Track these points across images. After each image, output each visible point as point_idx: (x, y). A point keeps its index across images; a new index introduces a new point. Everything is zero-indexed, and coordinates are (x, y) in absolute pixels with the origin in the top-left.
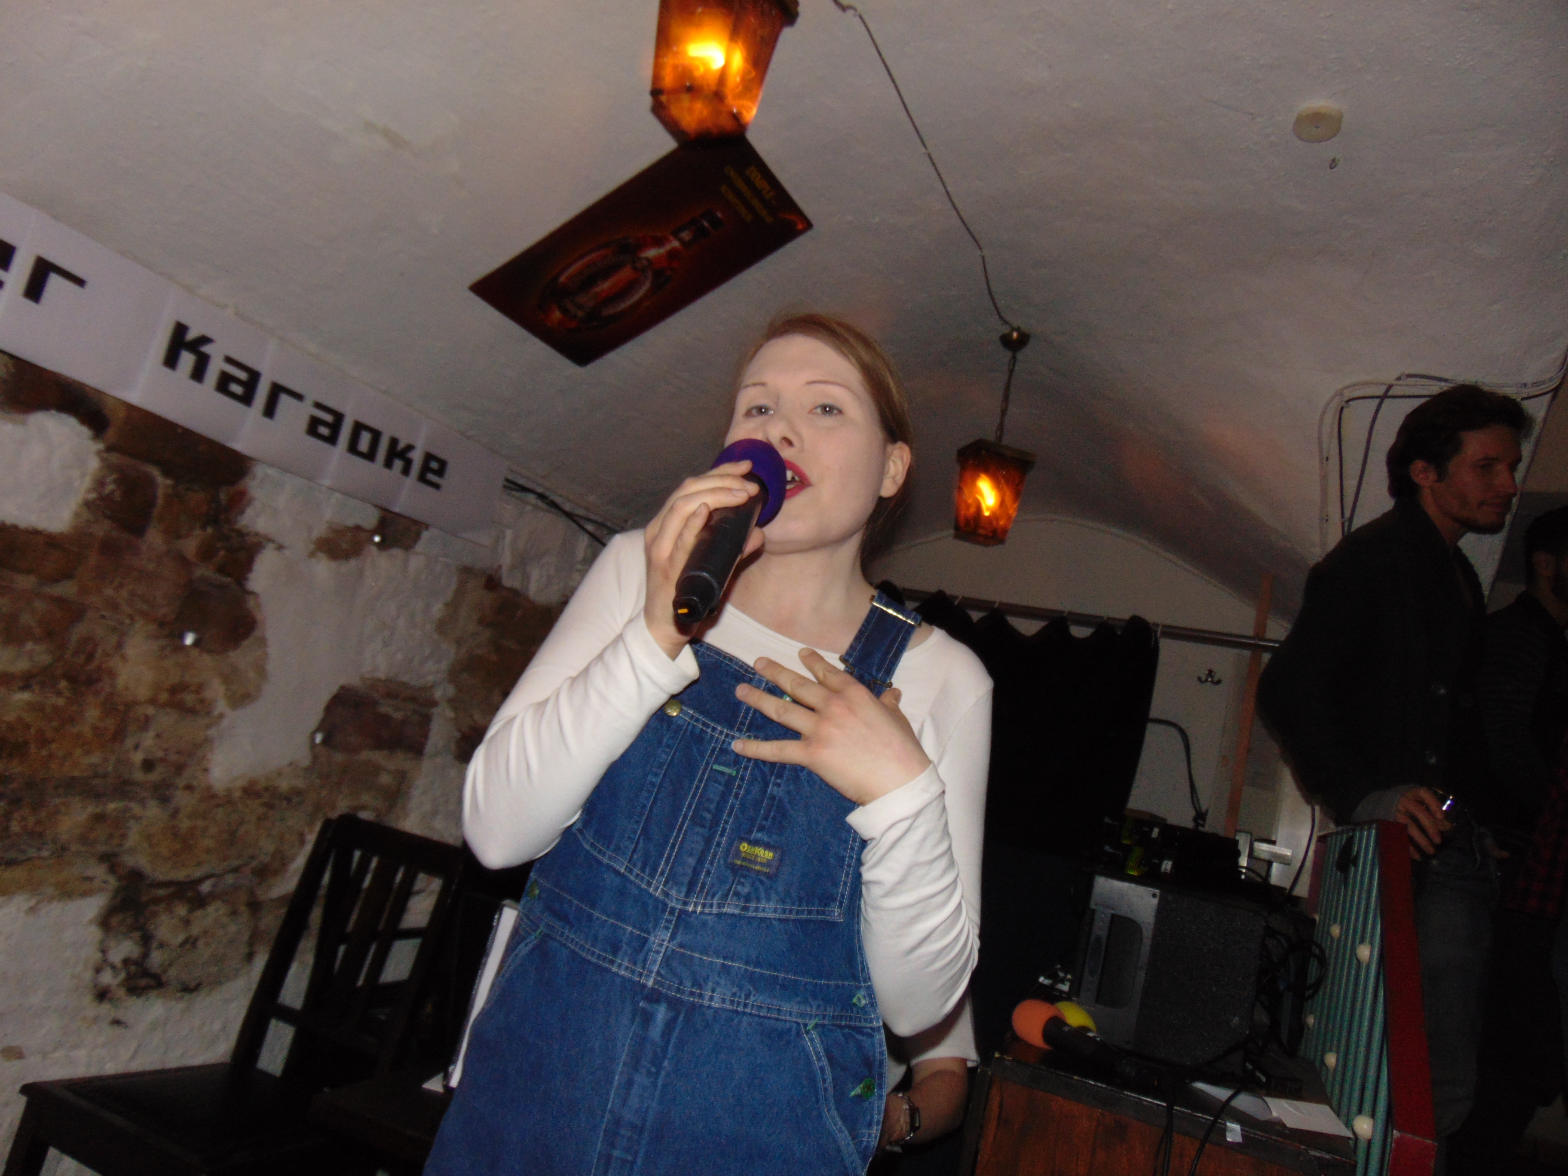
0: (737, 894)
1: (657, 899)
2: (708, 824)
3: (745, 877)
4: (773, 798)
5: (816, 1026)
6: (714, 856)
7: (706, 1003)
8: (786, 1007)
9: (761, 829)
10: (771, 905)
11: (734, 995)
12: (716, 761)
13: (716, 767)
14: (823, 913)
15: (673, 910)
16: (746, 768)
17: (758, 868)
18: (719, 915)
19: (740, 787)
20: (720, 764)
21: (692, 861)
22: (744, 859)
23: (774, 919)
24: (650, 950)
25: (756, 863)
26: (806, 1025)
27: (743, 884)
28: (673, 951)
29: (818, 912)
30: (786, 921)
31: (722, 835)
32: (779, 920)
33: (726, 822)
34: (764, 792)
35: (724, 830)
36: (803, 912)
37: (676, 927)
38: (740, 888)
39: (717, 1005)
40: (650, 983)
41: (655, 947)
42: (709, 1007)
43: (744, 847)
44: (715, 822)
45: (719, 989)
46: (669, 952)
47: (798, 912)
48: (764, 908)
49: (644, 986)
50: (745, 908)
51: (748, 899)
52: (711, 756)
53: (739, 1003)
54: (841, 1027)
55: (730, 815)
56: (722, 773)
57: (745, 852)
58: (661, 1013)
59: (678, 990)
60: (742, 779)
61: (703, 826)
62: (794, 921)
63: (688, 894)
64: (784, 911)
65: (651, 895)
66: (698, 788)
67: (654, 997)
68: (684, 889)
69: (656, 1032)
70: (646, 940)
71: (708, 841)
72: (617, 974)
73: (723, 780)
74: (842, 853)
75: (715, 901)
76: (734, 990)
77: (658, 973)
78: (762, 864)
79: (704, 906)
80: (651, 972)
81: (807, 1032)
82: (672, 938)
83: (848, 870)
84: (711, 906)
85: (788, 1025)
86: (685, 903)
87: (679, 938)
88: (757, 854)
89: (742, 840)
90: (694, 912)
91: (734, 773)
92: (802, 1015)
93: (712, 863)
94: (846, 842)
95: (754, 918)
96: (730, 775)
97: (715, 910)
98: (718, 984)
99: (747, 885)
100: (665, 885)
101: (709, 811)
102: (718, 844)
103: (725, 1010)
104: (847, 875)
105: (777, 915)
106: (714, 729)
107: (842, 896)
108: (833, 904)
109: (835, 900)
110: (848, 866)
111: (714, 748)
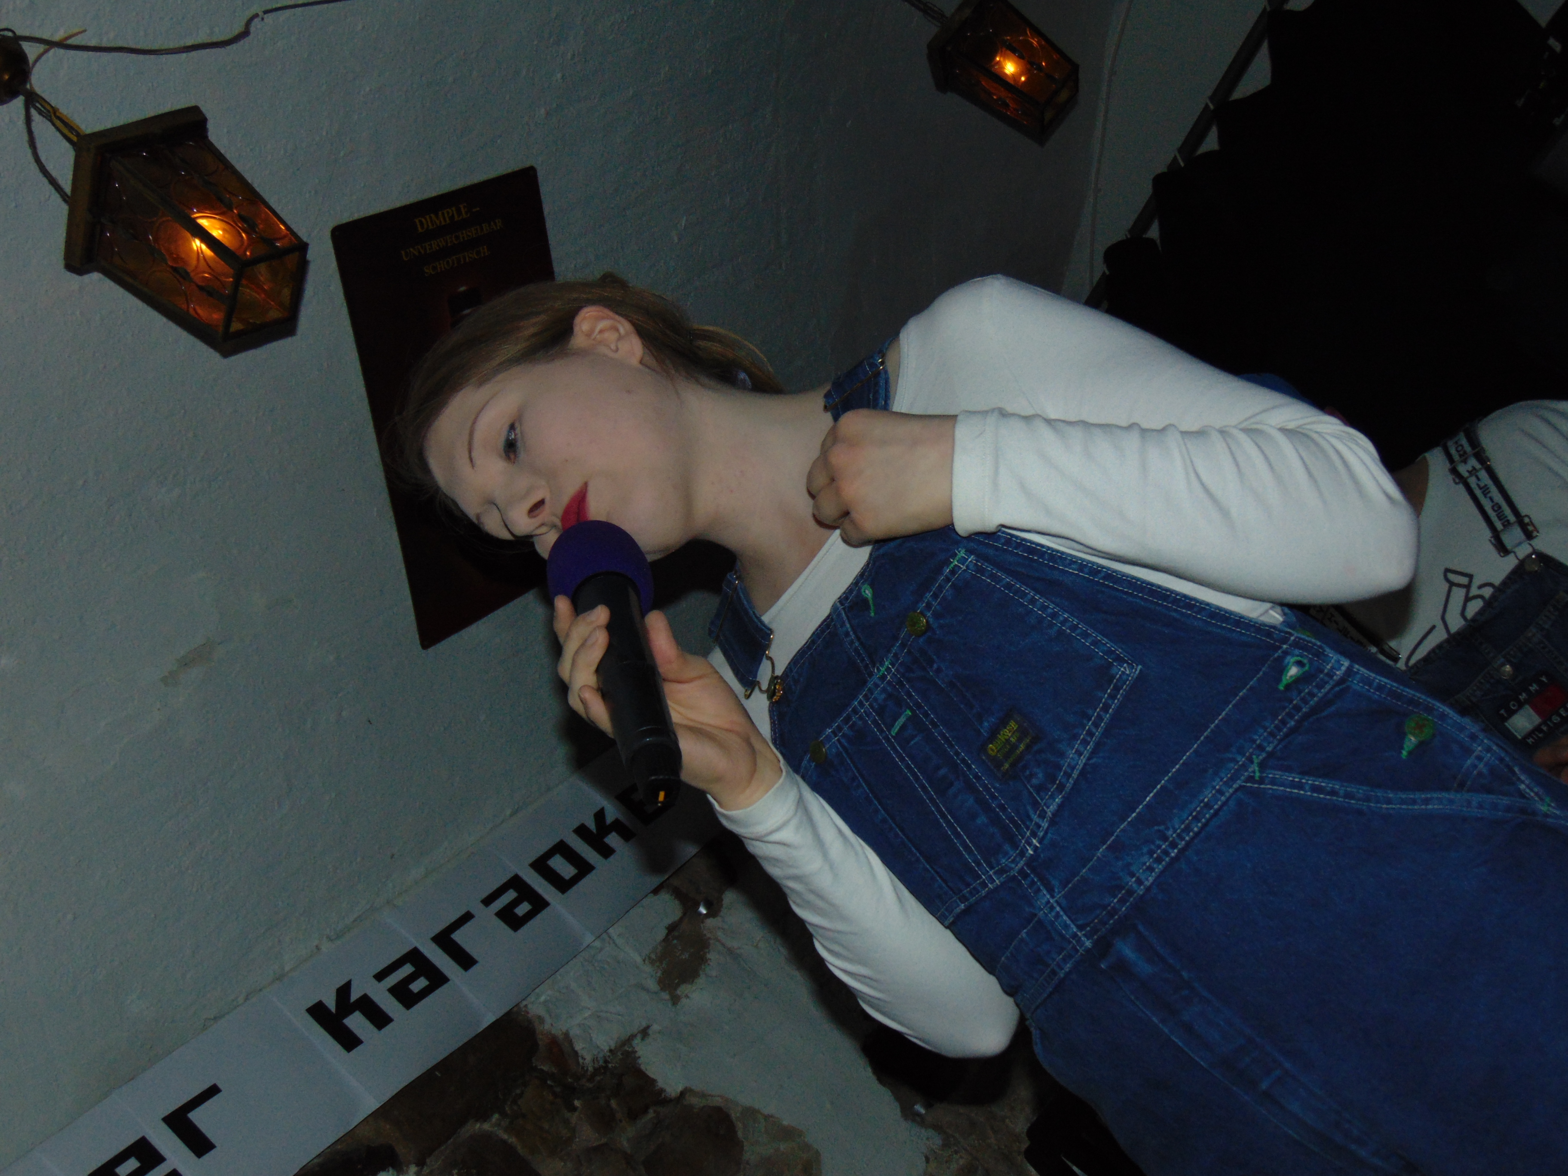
0: (1040, 788)
1: (1002, 884)
2: (951, 778)
3: (1025, 768)
4: (952, 684)
5: (1262, 766)
6: (988, 790)
7: (1141, 891)
8: (1207, 795)
9: (980, 718)
10: (1071, 753)
11: (1151, 853)
12: (890, 727)
13: (894, 732)
14: (1117, 689)
15: (1021, 872)
16: (910, 696)
17: (1022, 747)
18: (1053, 822)
19: (926, 715)
20: (893, 726)
21: (982, 820)
22: (1007, 756)
23: (1089, 759)
24: (1052, 923)
25: (1014, 747)
26: (1251, 779)
27: (1032, 775)
28: (1065, 896)
29: (1113, 697)
30: (1098, 745)
31: (969, 767)
32: (1094, 752)
33: (957, 754)
34: (941, 690)
35: (963, 761)
36: (1100, 718)
37: (1042, 879)
38: (1035, 781)
39: (1151, 879)
40: (1088, 944)
41: (1051, 916)
42: (1148, 889)
43: (992, 750)
44: (952, 767)
45: (1133, 868)
46: (1064, 902)
47: (1096, 725)
48: (1069, 765)
49: (1088, 951)
50: (1061, 788)
51: (1052, 779)
52: (882, 731)
53: (1165, 852)
54: (1293, 731)
55: (951, 746)
56: (904, 727)
57: (998, 751)
58: (1127, 950)
59: (1111, 915)
60: (919, 707)
61: (951, 784)
62: (1106, 733)
63: (1015, 846)
64: (1085, 743)
65: (997, 889)
66: (908, 767)
67: (1103, 946)
68: (1007, 847)
69: (1144, 968)
70: (1040, 922)
71: (970, 787)
72: (1068, 974)
73: (910, 730)
74: (1053, 630)
75: (1035, 818)
76: (1145, 850)
77: (1081, 928)
78: (1020, 740)
79: (1034, 835)
80: (1075, 936)
81: (1261, 781)
82: (1051, 891)
83: (1078, 631)
84: (1039, 826)
85: (1232, 803)
86: (1022, 853)
87: (1055, 883)
88: (1006, 740)
89: (983, 748)
90: (1036, 849)
91: (909, 712)
92: (1233, 779)
93: (993, 797)
94: (1040, 620)
95: (1076, 782)
96: (910, 719)
97: (1045, 825)
98: (1129, 865)
99: (1035, 770)
100: (992, 868)
101: (939, 768)
102: (977, 777)
103: (1162, 872)
104: (1085, 635)
105: (1086, 754)
106: (855, 711)
107: (1110, 652)
108: (1114, 671)
109: (1110, 665)
110: (1074, 628)
111: (875, 722)
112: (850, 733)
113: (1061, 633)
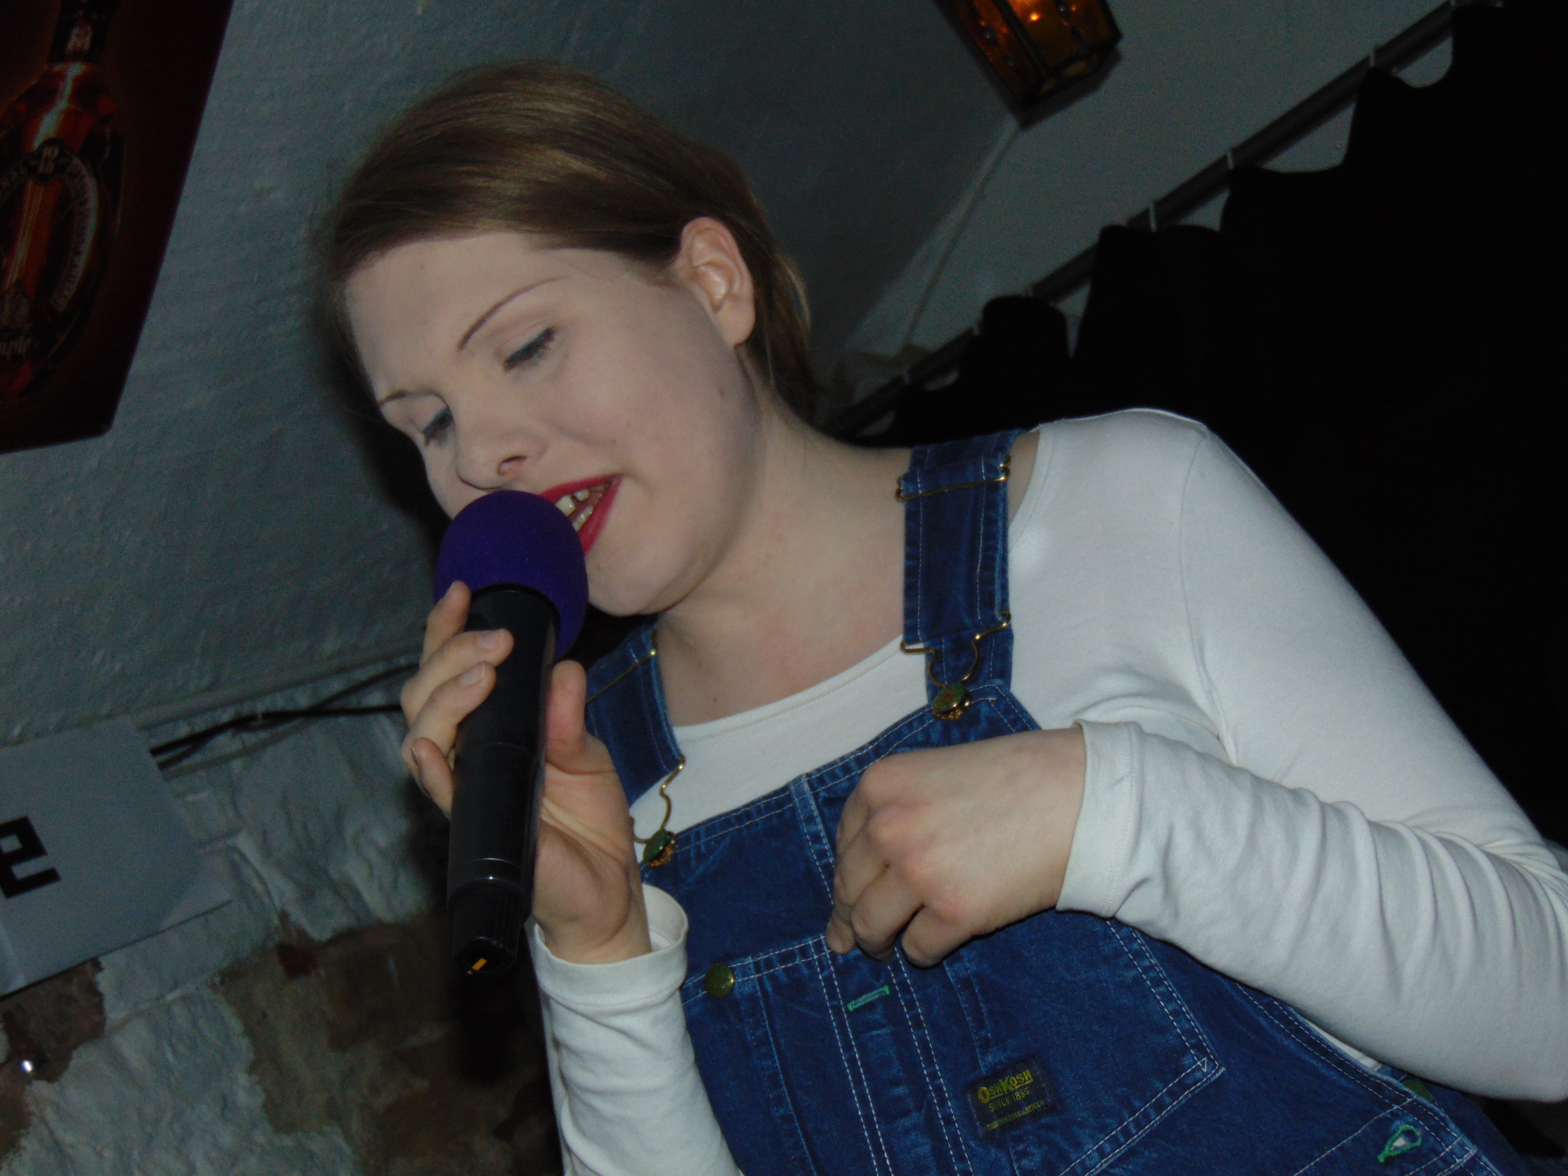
2: (910, 1103)
3: (1019, 1139)
4: (966, 983)
6: (956, 1144)
9: (986, 1046)
10: (1091, 1149)
12: (849, 997)
13: (851, 1007)
14: (1183, 1086)
16: (897, 969)
17: (1027, 1110)
19: (911, 1005)
20: (855, 997)
22: (1001, 1113)
23: (1111, 1166)
25: (1016, 1106)
27: (1023, 1154)
29: (1173, 1095)
30: (1131, 1152)
31: (942, 1102)
32: (1121, 1160)
33: (933, 1076)
34: (947, 984)
35: (938, 1089)
36: (1146, 1116)
38: (1025, 1162)
43: (984, 1094)
44: (919, 1094)
48: (1083, 1162)
52: (833, 996)
55: (930, 1063)
56: (870, 1006)
57: (991, 1101)
60: (905, 988)
61: (906, 1113)
62: (1147, 1141)
64: (1115, 1142)
66: (852, 1061)
71: (931, 1127)
73: (878, 1016)
74: (1130, 975)
78: (1028, 1100)
83: (1162, 989)
88: (1008, 1090)
89: (972, 1087)
91: (883, 991)
93: (961, 1158)
94: (1118, 953)
96: (883, 999)
99: (1033, 1149)
101: (897, 1083)
102: (948, 1121)
104: (1169, 999)
105: (1111, 1158)
106: (804, 952)
107: (1190, 1033)
108: (1186, 1061)
109: (1185, 1051)
110: (1158, 982)
111: (828, 980)
112: (784, 979)
113: (1137, 980)
